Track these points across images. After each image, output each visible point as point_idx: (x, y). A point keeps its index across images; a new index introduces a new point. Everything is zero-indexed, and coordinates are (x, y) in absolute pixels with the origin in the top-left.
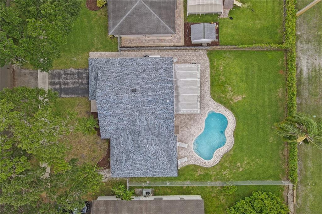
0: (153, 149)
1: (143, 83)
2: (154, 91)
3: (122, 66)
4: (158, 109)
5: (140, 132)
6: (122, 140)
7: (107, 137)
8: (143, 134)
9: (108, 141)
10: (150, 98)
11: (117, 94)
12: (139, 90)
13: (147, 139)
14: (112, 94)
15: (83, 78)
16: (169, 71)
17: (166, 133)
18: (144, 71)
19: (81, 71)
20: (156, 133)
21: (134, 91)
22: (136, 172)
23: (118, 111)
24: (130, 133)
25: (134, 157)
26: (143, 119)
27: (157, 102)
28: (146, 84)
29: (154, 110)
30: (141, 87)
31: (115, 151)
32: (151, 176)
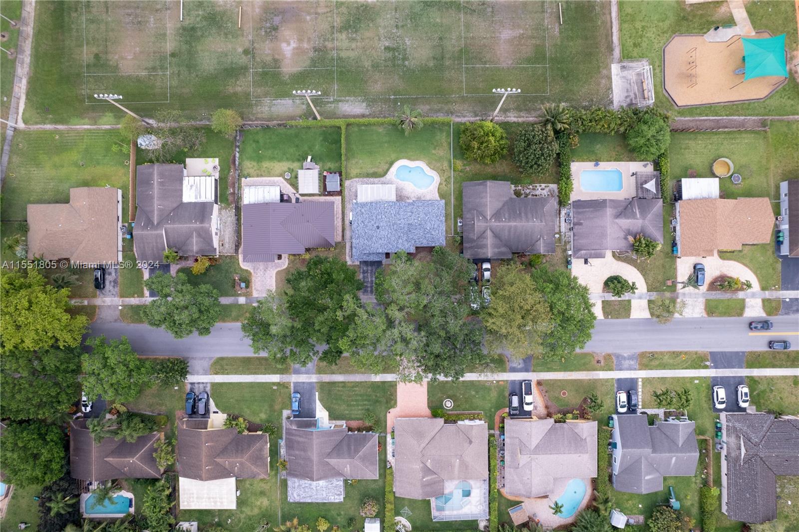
0: (422, 215)
1: (372, 222)
2: (378, 214)
3: (359, 237)
4: (392, 212)
5: (409, 224)
6: (415, 237)
7: (414, 248)
8: (411, 222)
9: (417, 248)
10: (383, 216)
11: (381, 239)
12: (377, 224)
13: (414, 219)
14: (380, 242)
15: (368, 270)
16: (363, 205)
17: (410, 207)
18: (362, 222)
19: (362, 271)
20: (410, 213)
21: (378, 227)
22: (441, 229)
23: (393, 238)
24: (410, 231)
25: (428, 228)
26: (399, 222)
27: (386, 212)
28: (373, 220)
29: (393, 215)
30: (375, 223)
31: (425, 243)
32: (444, 218)
